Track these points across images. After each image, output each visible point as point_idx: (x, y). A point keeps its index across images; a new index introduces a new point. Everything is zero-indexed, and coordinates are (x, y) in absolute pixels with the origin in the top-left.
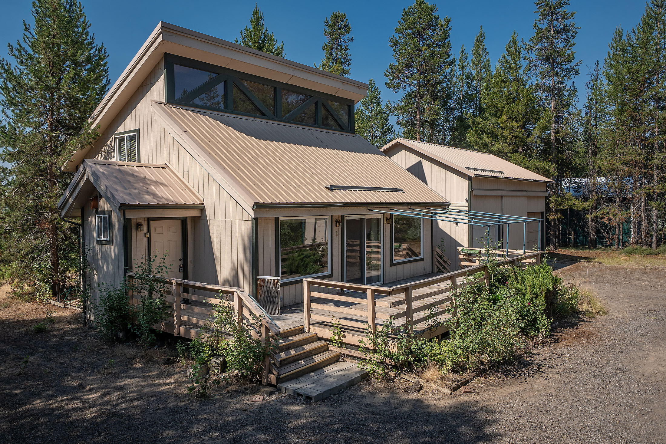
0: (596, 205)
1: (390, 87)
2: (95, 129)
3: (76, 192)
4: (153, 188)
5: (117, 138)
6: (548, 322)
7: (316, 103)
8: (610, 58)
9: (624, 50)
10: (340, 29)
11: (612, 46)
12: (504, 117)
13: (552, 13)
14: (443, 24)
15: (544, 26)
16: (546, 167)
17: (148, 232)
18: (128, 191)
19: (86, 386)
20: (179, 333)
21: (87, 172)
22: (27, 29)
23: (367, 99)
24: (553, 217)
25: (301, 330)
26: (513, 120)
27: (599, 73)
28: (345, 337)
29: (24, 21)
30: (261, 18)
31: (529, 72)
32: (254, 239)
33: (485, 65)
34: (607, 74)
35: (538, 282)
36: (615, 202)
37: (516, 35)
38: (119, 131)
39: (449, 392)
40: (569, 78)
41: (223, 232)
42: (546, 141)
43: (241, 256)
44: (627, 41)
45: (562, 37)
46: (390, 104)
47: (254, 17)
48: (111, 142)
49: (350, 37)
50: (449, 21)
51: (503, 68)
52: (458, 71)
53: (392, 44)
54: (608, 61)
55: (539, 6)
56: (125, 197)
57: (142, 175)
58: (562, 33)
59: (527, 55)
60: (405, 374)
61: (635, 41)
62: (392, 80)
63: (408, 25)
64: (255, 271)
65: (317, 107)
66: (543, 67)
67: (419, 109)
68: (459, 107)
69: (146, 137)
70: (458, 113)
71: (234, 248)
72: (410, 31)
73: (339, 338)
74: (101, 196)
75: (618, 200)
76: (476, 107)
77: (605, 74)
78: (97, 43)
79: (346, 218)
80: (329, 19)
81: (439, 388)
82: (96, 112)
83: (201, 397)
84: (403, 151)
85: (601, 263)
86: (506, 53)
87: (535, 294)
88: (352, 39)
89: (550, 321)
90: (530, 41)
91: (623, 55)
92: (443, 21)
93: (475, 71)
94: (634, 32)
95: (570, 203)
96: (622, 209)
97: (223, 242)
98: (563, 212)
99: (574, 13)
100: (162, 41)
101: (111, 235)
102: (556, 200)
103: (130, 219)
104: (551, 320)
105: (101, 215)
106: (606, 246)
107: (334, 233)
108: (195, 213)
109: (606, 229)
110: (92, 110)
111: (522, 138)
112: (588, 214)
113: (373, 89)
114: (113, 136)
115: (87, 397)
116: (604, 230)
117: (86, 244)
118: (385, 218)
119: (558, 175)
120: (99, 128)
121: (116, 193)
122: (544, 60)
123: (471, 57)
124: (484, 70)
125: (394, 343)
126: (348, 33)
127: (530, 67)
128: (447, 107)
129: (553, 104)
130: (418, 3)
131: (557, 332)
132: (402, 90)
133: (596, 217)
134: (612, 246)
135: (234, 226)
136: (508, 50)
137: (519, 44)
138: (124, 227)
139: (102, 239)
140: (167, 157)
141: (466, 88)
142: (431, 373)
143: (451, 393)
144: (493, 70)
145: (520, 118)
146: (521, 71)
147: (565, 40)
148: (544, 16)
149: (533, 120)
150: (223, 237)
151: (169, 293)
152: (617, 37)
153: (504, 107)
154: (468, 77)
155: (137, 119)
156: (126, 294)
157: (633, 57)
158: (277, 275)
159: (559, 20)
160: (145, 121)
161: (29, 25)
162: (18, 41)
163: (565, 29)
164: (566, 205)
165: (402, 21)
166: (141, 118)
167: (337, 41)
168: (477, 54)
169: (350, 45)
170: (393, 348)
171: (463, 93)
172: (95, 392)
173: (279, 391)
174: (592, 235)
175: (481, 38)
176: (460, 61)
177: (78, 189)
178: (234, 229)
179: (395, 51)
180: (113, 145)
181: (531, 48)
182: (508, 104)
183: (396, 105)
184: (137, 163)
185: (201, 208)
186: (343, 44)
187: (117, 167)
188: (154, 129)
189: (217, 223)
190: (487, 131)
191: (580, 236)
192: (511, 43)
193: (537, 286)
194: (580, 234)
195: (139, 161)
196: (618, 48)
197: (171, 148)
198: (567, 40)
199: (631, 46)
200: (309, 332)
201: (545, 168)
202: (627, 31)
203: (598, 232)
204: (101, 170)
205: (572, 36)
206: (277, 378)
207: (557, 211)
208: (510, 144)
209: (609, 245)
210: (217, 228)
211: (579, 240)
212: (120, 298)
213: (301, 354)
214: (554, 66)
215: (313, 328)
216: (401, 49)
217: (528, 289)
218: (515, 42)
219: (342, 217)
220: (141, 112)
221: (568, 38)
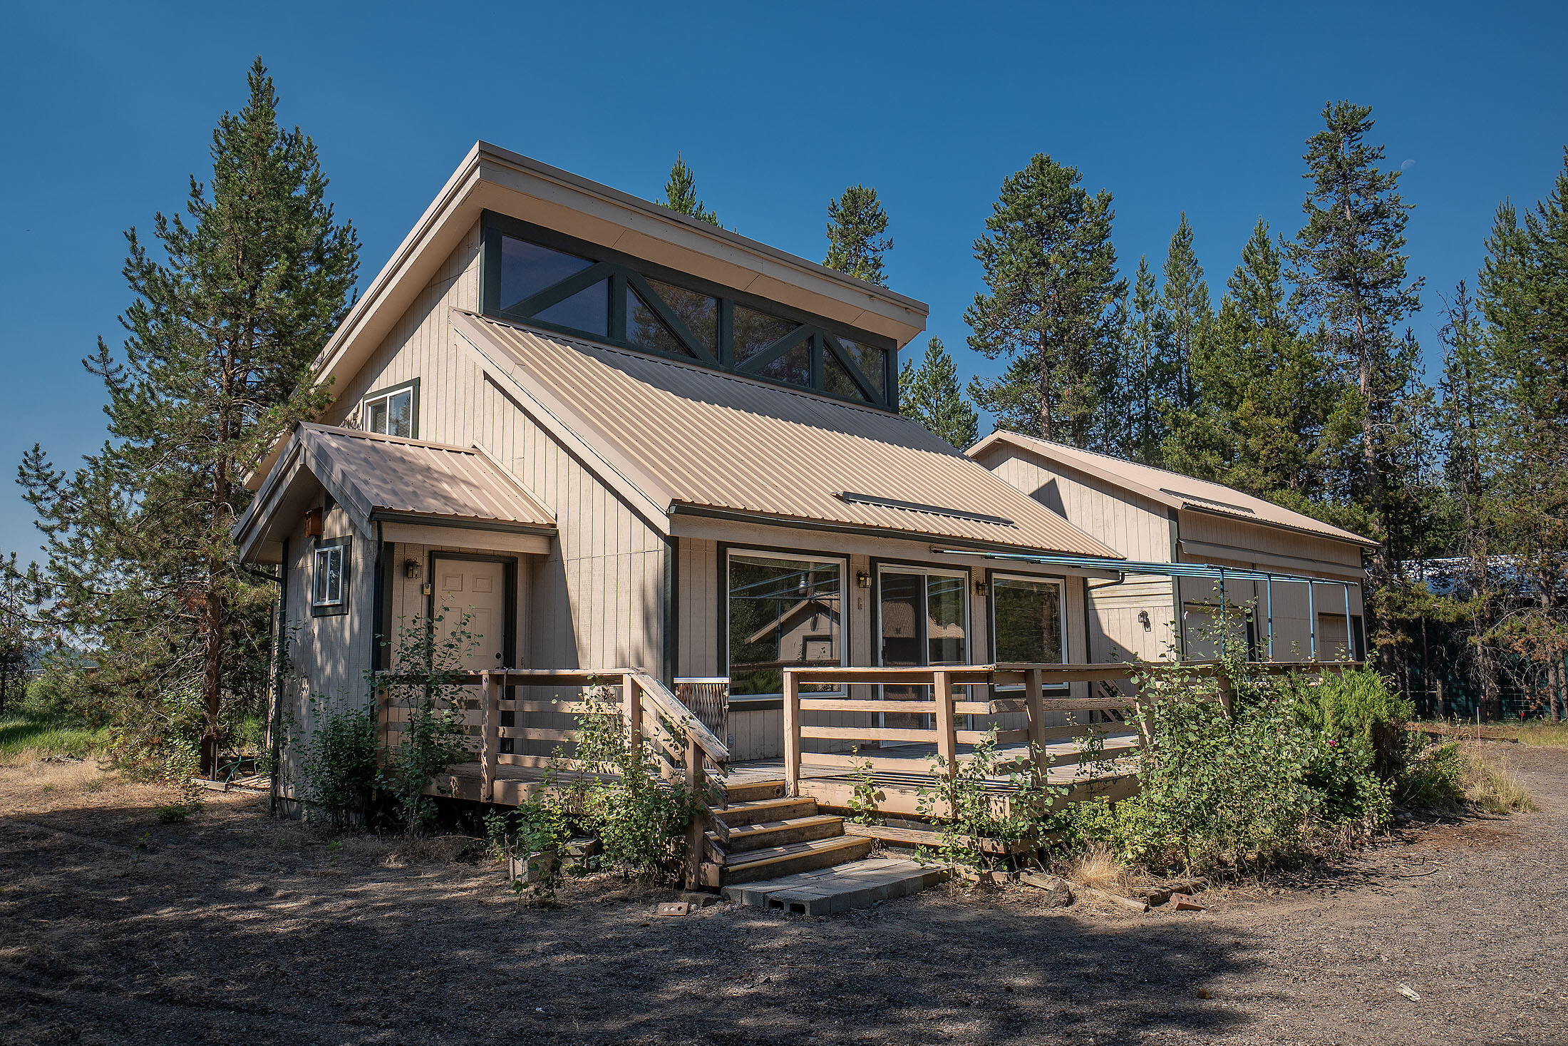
0: (1492, 614)
1: (977, 349)
2: (324, 385)
3: (275, 502)
4: (446, 486)
5: (369, 404)
6: (1384, 790)
7: (811, 340)
8: (1492, 272)
9: (1521, 251)
10: (862, 222)
11: (1494, 244)
12: (1247, 404)
13: (1344, 176)
14: (1096, 205)
15: (1327, 205)
16: (1358, 517)
17: (430, 582)
18: (389, 487)
19: (276, 890)
20: (491, 797)
21: (302, 451)
22: (196, 194)
23: (925, 381)
24: (1385, 641)
25: (778, 791)
26: (1269, 414)
27: (1468, 308)
28: (884, 799)
29: (192, 177)
30: (689, 183)
31: (1301, 307)
32: (670, 590)
33: (1196, 296)
34: (1488, 305)
35: (1350, 703)
36: (1539, 605)
37: (1264, 226)
38: (374, 388)
39: (1143, 906)
40: (1396, 318)
41: (598, 585)
42: (1354, 463)
43: (638, 634)
44: (1527, 230)
45: (1373, 228)
46: (978, 384)
47: (674, 180)
48: (355, 415)
49: (886, 239)
50: (1110, 200)
51: (1239, 300)
52: (1136, 317)
53: (980, 254)
54: (1486, 278)
55: (1313, 162)
56: (383, 495)
57: (422, 462)
58: (1372, 219)
59: (1294, 270)
60: (1030, 874)
61: (1546, 230)
62: (983, 330)
63: (1016, 210)
64: (669, 665)
65: (813, 348)
66: (1330, 294)
67: (1046, 394)
68: (1139, 395)
69: (432, 394)
70: (1137, 409)
71: (623, 619)
72: (1020, 225)
73: (869, 801)
74: (330, 502)
75: (1544, 599)
76: (1181, 390)
77: (1482, 307)
78: (338, 222)
79: (883, 568)
80: (839, 202)
81: (1116, 898)
82: (327, 350)
83: (543, 907)
84: (1013, 461)
85: (1516, 741)
86: (1244, 266)
87: (1347, 728)
88: (890, 244)
89: (1387, 788)
90: (1298, 238)
91: (1524, 264)
92: (1094, 199)
93: (1174, 312)
94: (1542, 211)
95: (1426, 605)
96: (1558, 621)
97: (597, 608)
98: (1411, 627)
99: (1396, 176)
100: (478, 182)
101: (346, 591)
102: (1388, 599)
103: (391, 546)
104: (1389, 784)
105: (325, 550)
106: (1528, 716)
107: (854, 603)
108: (534, 546)
109: (1523, 671)
110: (319, 347)
111: (1294, 453)
112: (1473, 634)
113: (939, 360)
114: (361, 402)
115: (278, 906)
116: (1517, 675)
117: (288, 618)
118: (973, 582)
119: (1389, 539)
120: (332, 382)
121: (366, 488)
122: (1335, 279)
123: (1163, 282)
124: (1194, 309)
125: (1001, 799)
126: (882, 231)
127: (1302, 295)
128: (1113, 396)
129: (1362, 376)
130: (1037, 164)
131: (1410, 828)
132: (1005, 353)
133: (1493, 642)
134: (1542, 713)
135: (624, 567)
136: (1247, 260)
137: (1274, 246)
138: (377, 565)
139: (327, 603)
140: (478, 433)
141: (1155, 351)
142: (1096, 868)
143: (1147, 910)
144: (1216, 309)
145: (1285, 408)
146: (1282, 305)
147: (1379, 235)
148: (1327, 184)
149: (1319, 413)
150: (597, 597)
151: (472, 704)
152: (1503, 224)
153: (1246, 384)
154: (1157, 326)
155: (416, 357)
156: (372, 720)
157: (1545, 266)
158: (721, 673)
159: (1363, 192)
160: (434, 359)
161: (202, 185)
162: (177, 216)
163: (1379, 212)
164: (1414, 611)
165: (1002, 205)
166: (425, 354)
167: (855, 249)
168: (1175, 273)
169: (886, 257)
170: (1000, 810)
171: (1149, 362)
172: (297, 899)
173: (726, 899)
174: (1490, 689)
175: (1184, 238)
176: (1138, 292)
177: (281, 491)
178: (624, 576)
179: (987, 267)
180: (359, 421)
181: (1300, 254)
182: (1255, 375)
183: (993, 387)
184: (410, 440)
185: (550, 534)
186: (870, 255)
187: (368, 442)
188: (451, 374)
189: (586, 564)
190: (1210, 439)
191: (1458, 696)
192: (1254, 244)
193: (1351, 711)
194: (1457, 689)
195: (416, 436)
196: (1508, 248)
197: (488, 409)
198: (1386, 236)
199: (1538, 241)
200: (797, 795)
201: (1355, 520)
202: (1524, 209)
203: (1503, 680)
204: (334, 445)
205: (1396, 226)
206: (721, 870)
207: (1394, 626)
208: (1266, 470)
209: (1535, 712)
210: (585, 577)
211: (1458, 706)
212: (359, 732)
213: (777, 832)
214: (1359, 292)
215: (806, 785)
216: (1002, 263)
217: (1328, 716)
218: (1264, 241)
219: (874, 561)
220: (425, 341)
221: (1386, 230)
